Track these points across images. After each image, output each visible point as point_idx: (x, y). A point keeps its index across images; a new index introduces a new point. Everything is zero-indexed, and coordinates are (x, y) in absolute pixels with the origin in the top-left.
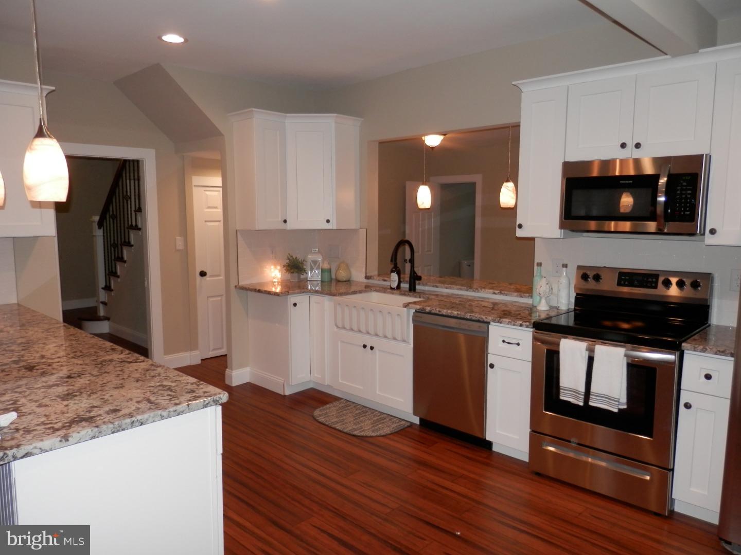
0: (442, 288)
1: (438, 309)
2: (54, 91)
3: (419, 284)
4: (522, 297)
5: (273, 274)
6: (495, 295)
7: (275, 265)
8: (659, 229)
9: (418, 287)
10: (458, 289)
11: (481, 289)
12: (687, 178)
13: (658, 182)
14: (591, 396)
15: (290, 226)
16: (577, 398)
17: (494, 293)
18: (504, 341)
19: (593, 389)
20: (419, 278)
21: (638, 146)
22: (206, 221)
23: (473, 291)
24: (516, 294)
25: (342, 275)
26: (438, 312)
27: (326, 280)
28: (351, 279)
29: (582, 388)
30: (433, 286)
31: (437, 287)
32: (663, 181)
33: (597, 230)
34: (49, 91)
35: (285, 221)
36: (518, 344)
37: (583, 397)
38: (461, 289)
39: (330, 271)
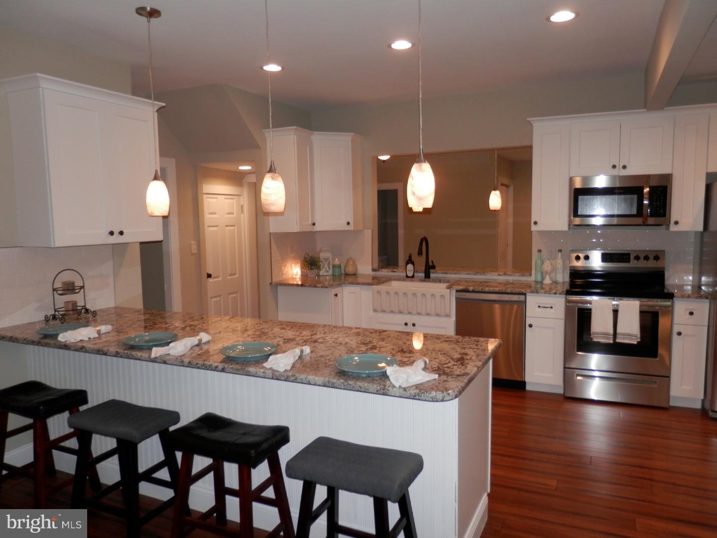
0: (451, 274)
1: (480, 288)
2: (164, 107)
3: (433, 273)
4: (523, 276)
5: (294, 271)
6: (499, 276)
7: (296, 263)
8: (643, 223)
9: (432, 275)
10: (466, 274)
11: (488, 272)
12: (660, 189)
13: (643, 191)
14: (617, 336)
15: (317, 228)
16: (608, 338)
17: (500, 275)
18: (539, 307)
19: (619, 330)
20: (434, 267)
21: (624, 167)
22: (226, 226)
23: (481, 274)
24: (518, 274)
25: (350, 270)
26: (480, 290)
27: (337, 274)
28: (357, 273)
29: (611, 331)
30: (443, 273)
31: (446, 273)
32: (646, 190)
33: (608, 224)
34: (160, 107)
35: (314, 224)
36: (552, 307)
37: (612, 337)
38: (469, 274)
39: (340, 266)
